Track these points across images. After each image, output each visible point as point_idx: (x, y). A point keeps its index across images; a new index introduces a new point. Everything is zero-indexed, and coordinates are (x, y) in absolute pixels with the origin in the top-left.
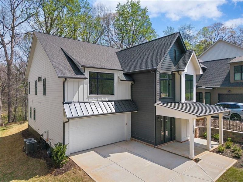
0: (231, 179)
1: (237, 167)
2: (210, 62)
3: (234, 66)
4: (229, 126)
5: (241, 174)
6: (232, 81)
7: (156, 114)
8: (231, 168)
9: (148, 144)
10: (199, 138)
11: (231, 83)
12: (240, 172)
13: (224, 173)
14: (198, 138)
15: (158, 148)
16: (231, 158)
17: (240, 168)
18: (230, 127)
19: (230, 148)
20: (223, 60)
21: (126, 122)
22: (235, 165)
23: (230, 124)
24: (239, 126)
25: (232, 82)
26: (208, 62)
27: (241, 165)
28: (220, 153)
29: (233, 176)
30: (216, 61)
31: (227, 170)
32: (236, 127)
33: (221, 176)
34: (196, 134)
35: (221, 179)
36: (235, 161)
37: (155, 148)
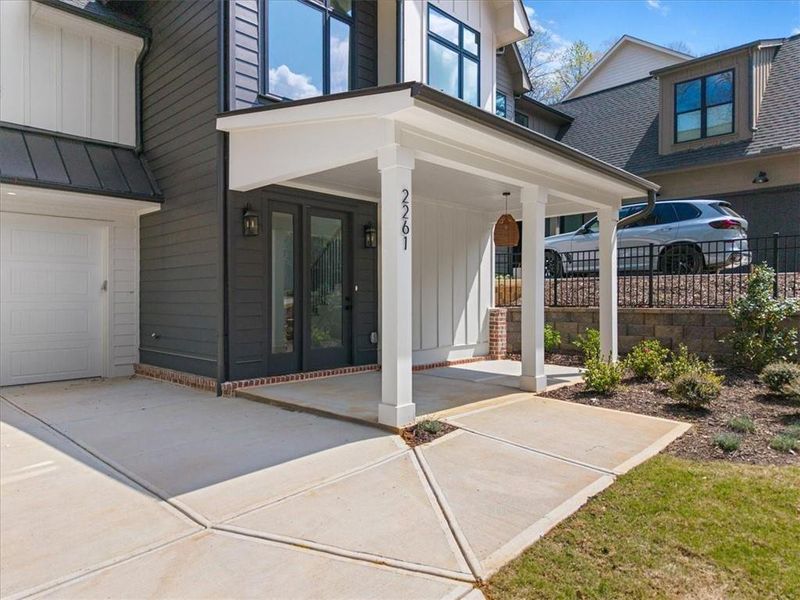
0: (645, 546)
1: (694, 457)
2: (584, 100)
3: (676, 85)
4: (651, 294)
5: (725, 498)
6: (665, 147)
7: (231, 188)
8: (654, 461)
9: (192, 378)
10: (507, 357)
11: (662, 157)
12: (719, 487)
13: (591, 499)
14: (500, 361)
15: (238, 395)
16: (654, 414)
17: (717, 462)
18: (655, 297)
19: (651, 379)
20: (636, 85)
21: (102, 272)
22: (681, 447)
23: (655, 287)
24: (698, 287)
25: (665, 154)
26: (579, 102)
27: (721, 446)
28: (594, 400)
29: (665, 516)
30: (608, 94)
31: (620, 478)
32: (683, 293)
33: (559, 526)
34: (493, 340)
35: (558, 548)
36: (681, 427)
37: (219, 394)
